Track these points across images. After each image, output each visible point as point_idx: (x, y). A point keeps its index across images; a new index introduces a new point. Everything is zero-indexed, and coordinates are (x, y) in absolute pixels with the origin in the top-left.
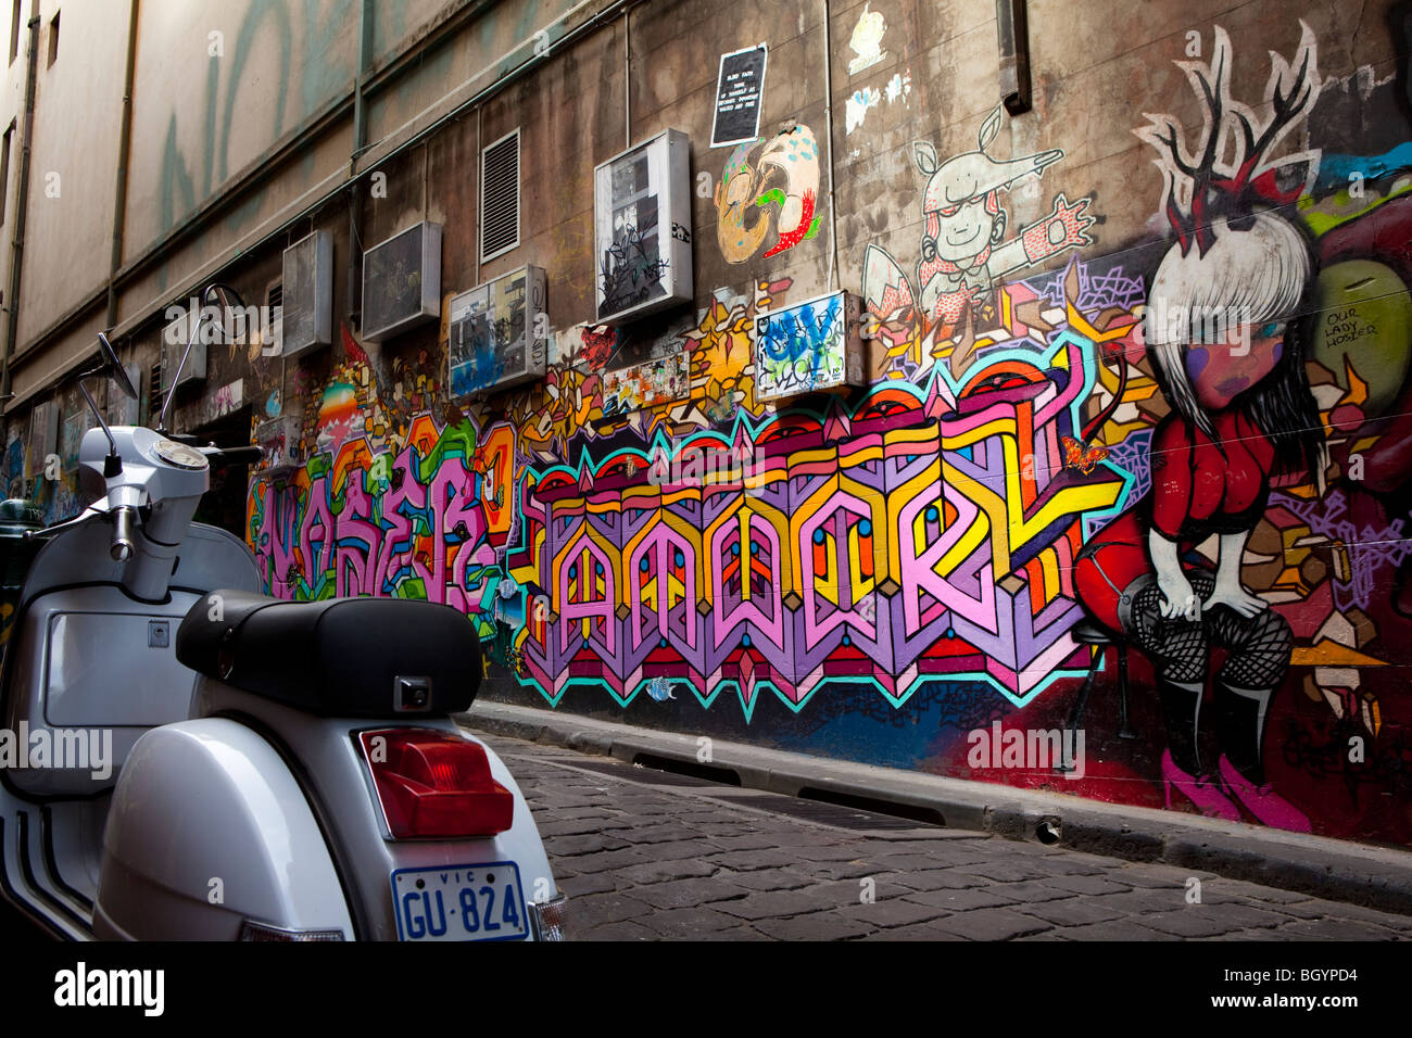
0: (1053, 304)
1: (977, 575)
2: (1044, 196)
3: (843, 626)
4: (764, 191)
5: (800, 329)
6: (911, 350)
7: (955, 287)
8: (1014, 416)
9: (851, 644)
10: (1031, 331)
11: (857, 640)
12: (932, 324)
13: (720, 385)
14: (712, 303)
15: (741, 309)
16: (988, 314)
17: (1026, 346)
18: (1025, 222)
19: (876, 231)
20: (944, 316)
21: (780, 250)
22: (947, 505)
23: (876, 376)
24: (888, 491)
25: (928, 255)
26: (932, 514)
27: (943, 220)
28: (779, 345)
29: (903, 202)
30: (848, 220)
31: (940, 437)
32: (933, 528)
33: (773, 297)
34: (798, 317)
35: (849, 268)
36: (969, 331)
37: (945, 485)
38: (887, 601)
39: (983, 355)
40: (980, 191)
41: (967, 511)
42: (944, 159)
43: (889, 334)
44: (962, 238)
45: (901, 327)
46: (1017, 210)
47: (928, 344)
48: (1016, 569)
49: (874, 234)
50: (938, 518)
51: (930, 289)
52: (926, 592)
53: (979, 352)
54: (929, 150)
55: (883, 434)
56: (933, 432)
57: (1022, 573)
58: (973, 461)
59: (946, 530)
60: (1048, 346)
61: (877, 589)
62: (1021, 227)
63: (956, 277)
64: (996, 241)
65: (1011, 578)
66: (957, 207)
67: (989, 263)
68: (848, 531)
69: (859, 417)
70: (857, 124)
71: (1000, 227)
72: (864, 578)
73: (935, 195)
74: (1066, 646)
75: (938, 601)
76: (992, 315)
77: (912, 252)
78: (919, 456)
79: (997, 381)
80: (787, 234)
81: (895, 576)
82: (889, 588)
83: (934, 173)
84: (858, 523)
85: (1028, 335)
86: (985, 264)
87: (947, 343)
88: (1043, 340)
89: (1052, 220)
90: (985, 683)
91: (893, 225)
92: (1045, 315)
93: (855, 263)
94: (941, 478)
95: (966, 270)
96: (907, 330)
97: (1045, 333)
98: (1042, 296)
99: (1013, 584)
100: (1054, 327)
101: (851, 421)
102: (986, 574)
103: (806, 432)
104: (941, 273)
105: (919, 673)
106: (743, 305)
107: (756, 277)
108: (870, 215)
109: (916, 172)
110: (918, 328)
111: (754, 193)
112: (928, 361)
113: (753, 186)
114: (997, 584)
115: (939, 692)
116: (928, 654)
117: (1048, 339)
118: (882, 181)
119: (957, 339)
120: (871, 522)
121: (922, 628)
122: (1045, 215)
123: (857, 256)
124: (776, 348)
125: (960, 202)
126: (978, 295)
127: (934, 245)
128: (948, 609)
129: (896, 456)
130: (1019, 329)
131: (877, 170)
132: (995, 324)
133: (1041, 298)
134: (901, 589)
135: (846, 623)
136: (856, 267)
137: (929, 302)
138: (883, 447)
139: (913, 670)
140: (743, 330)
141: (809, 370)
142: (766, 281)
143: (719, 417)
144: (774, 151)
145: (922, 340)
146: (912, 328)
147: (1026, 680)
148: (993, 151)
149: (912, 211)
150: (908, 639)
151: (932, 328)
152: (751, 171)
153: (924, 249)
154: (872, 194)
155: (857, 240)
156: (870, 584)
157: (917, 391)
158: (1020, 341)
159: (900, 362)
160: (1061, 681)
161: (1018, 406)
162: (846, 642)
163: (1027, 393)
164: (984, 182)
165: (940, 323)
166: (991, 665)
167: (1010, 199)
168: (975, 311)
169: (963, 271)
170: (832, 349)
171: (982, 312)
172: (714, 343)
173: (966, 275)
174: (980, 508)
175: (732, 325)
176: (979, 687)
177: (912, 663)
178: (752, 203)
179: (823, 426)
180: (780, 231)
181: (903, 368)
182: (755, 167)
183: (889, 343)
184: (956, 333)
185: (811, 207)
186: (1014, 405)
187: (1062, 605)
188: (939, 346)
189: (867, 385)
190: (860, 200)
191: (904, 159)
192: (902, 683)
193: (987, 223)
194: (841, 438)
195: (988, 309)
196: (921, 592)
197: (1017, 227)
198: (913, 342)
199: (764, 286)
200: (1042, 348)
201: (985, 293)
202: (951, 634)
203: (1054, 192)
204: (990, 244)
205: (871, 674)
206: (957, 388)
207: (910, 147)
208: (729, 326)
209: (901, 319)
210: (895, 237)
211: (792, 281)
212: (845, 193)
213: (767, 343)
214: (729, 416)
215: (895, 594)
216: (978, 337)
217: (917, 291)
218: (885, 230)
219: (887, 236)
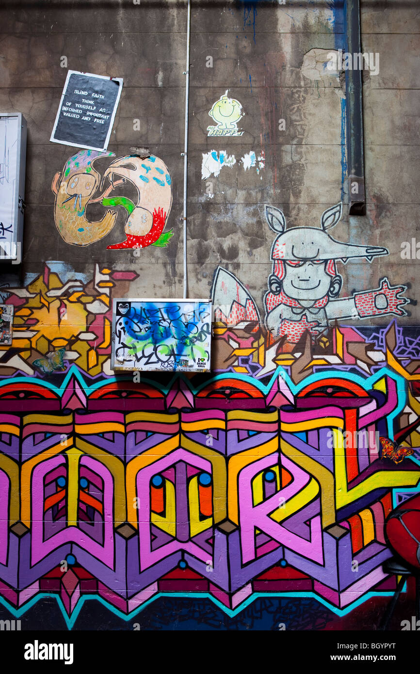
0: (376, 348)
1: (308, 523)
2: (373, 275)
3: (180, 553)
4: (110, 195)
5: (164, 320)
6: (255, 354)
7: (298, 317)
8: (343, 417)
9: (187, 567)
10: (359, 362)
11: (193, 563)
12: (276, 339)
13: (50, 342)
14: (42, 269)
15: (78, 284)
16: (325, 343)
17: (353, 371)
18: (358, 287)
19: (228, 259)
20: (286, 336)
21: (125, 247)
22: (283, 471)
23: (221, 366)
24: (229, 454)
25: (274, 289)
26: (269, 476)
27: (288, 267)
28: (141, 329)
29: (253, 245)
30: (200, 244)
31: (279, 422)
32: (270, 487)
33: (116, 283)
34: (162, 310)
35: (199, 280)
36: (308, 351)
37: (282, 456)
38: (224, 537)
39: (318, 371)
40: (323, 257)
41: (301, 478)
42: (291, 225)
43: (235, 338)
44: (303, 285)
45: (247, 335)
46: (351, 279)
47: (271, 353)
48: (341, 521)
49: (225, 261)
50: (275, 480)
51: (275, 314)
52: (262, 532)
53: (315, 368)
54: (278, 215)
55: (226, 411)
56: (274, 417)
57: (345, 524)
58: (307, 443)
59: (282, 488)
60: (371, 375)
61: (215, 526)
62: (354, 291)
63: (299, 311)
64: (332, 295)
65: (336, 527)
66: (301, 263)
67: (327, 308)
68: (188, 480)
69: (204, 394)
70: (213, 174)
71: (337, 286)
72: (202, 518)
73: (282, 249)
74: (378, 575)
75: (272, 539)
76: (327, 344)
77: (259, 283)
78: (259, 432)
79: (330, 390)
80: (134, 237)
81: (234, 518)
82: (227, 527)
83: (283, 233)
84: (198, 475)
85: (356, 364)
86: (324, 308)
87: (289, 356)
88: (367, 369)
89: (378, 293)
90: (313, 599)
91: (242, 258)
92: (370, 354)
93: (205, 277)
94: (279, 451)
95: (308, 308)
96: (252, 339)
97: (369, 366)
98: (368, 341)
99: (338, 531)
100: (376, 363)
101: (194, 396)
102: (315, 524)
103: (148, 397)
104: (285, 304)
105: (254, 591)
106: (81, 282)
107: (96, 261)
108: (221, 246)
109: (266, 227)
110: (262, 340)
111: (98, 193)
112: (270, 366)
113: (98, 188)
114: (324, 530)
115: (272, 605)
116: (262, 577)
117: (372, 371)
118: (235, 224)
119: (297, 355)
120: (211, 475)
121: (256, 558)
122: (373, 288)
123: (208, 272)
124: (137, 329)
125: (305, 260)
126: (317, 328)
127: (280, 284)
128: (282, 545)
129: (238, 430)
130: (349, 359)
131: (230, 214)
132: (330, 351)
133: (367, 341)
134: (238, 528)
135: (183, 551)
136: (205, 281)
137: (273, 322)
138: (226, 421)
139: (248, 589)
140: (79, 301)
141: (172, 353)
142: (109, 268)
143: (47, 368)
144: (125, 166)
145: (266, 349)
146: (257, 338)
147: (346, 597)
148: (333, 233)
149: (260, 253)
150: (243, 566)
151: (275, 343)
152: (97, 175)
153: (271, 284)
154: (225, 230)
155: (208, 261)
156: (208, 523)
157: (260, 386)
158: (350, 367)
159: (245, 361)
160: (374, 599)
161: (346, 411)
162: (183, 565)
163: (353, 403)
164: (325, 252)
165: (283, 339)
166: (316, 588)
167: (345, 270)
168: (314, 338)
169: (305, 309)
170: (198, 343)
171: (320, 340)
172: (44, 305)
173: (306, 312)
174: (312, 476)
175: (67, 294)
176: (308, 602)
177: (247, 583)
178: (96, 201)
179: (166, 396)
180: (127, 232)
181: (247, 366)
182: (102, 173)
183: (235, 345)
184: (296, 350)
185: (162, 222)
186: (343, 409)
187: (376, 548)
188: (281, 357)
189: (213, 372)
190: (212, 231)
191: (255, 214)
192: (237, 599)
193: (326, 281)
194: (184, 408)
195: (325, 339)
196: (258, 532)
197: (350, 289)
198: (258, 349)
199: (106, 271)
200: (368, 376)
201: (323, 329)
202: (283, 563)
203: (380, 275)
204: (327, 295)
205: (208, 590)
206: (296, 389)
207: (261, 207)
208: (64, 294)
209: (247, 329)
210: (244, 267)
211: (138, 276)
212: (197, 222)
213: (126, 323)
214: (59, 369)
215: (233, 531)
216: (315, 357)
217: (263, 313)
218: (235, 261)
219: (237, 266)
